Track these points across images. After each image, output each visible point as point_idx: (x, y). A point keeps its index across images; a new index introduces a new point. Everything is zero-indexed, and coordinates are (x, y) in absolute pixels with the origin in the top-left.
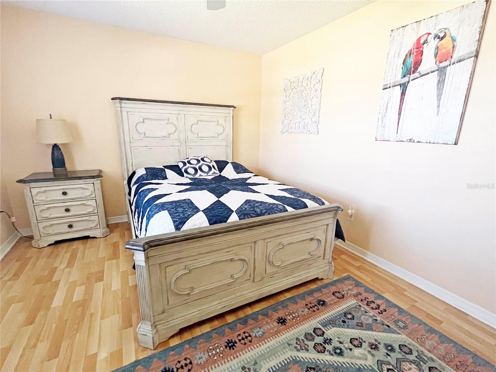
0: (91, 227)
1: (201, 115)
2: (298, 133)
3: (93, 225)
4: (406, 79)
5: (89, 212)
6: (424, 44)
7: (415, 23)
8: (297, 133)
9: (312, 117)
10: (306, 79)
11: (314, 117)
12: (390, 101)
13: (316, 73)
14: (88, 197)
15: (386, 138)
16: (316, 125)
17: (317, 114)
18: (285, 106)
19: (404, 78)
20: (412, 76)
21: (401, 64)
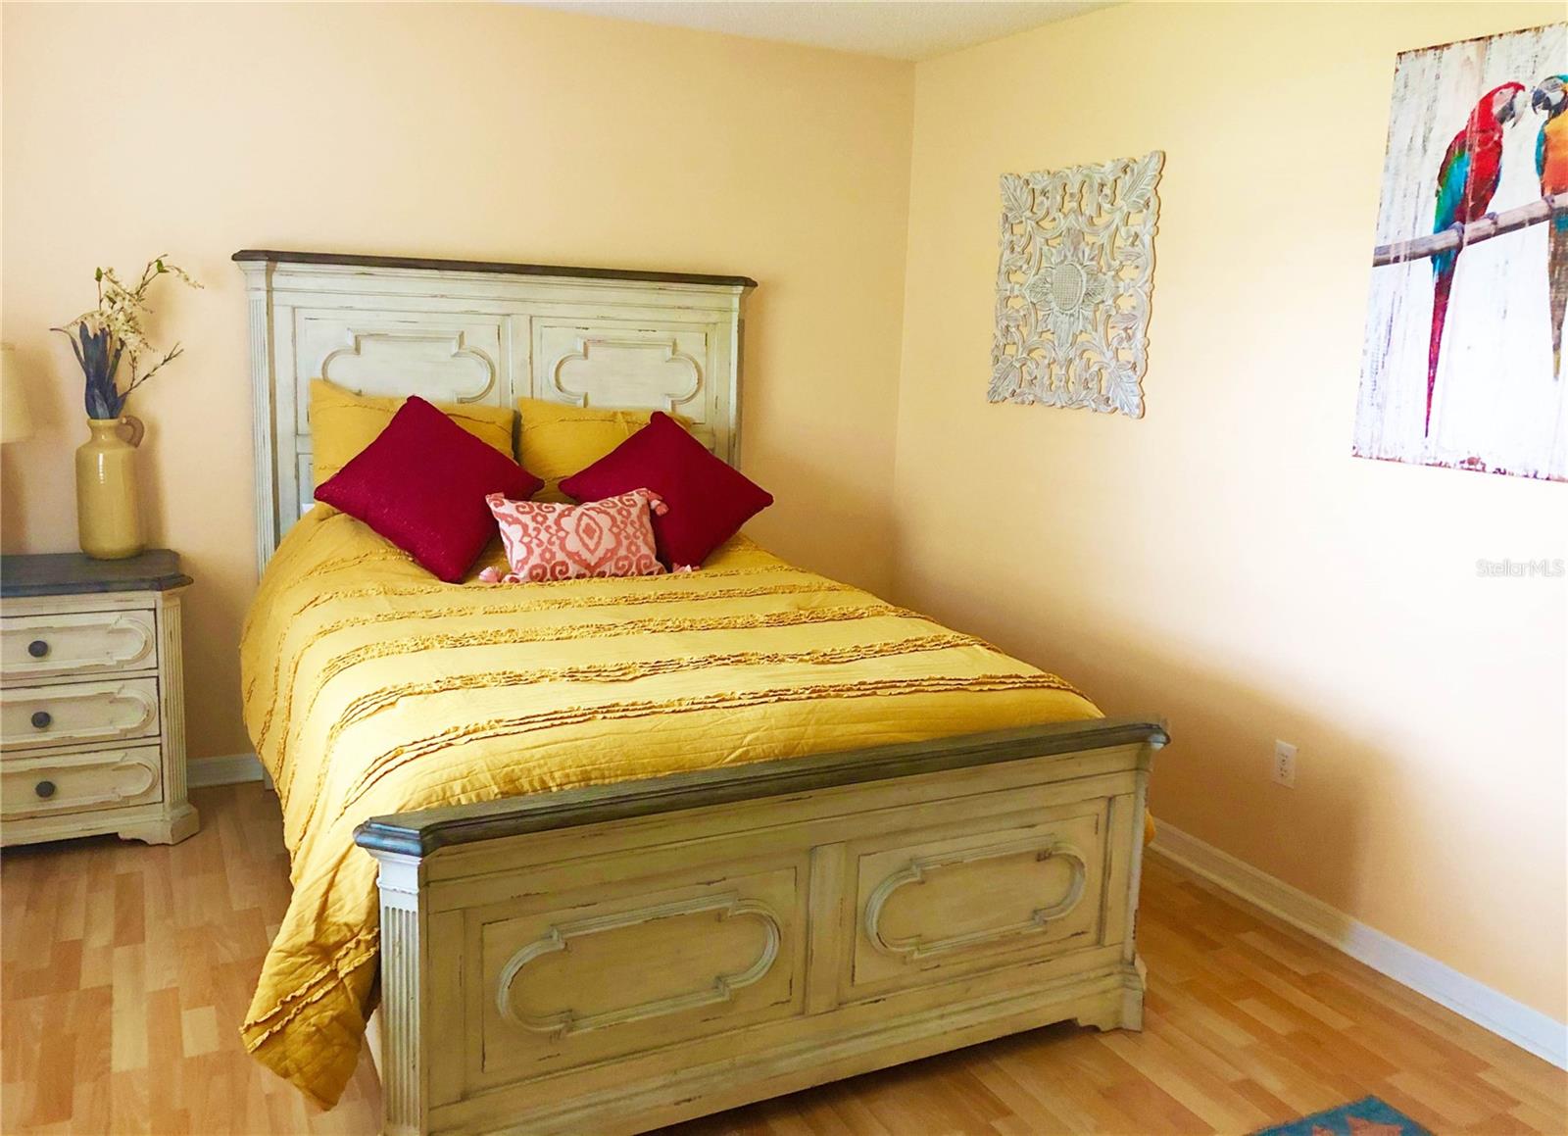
0: (128, 797)
1: (603, 318)
2: (1062, 407)
3: (136, 788)
4: (1450, 237)
5: (128, 731)
6: (1502, 121)
7: (1474, 43)
8: (1059, 405)
9: (1120, 343)
10: (1096, 186)
11: (1125, 344)
12: (1399, 311)
13: (1133, 171)
14: (126, 668)
15: (1388, 449)
16: (1135, 378)
17: (1139, 335)
18: (1009, 287)
19: (1444, 234)
20: (1471, 229)
21: (1432, 180)
